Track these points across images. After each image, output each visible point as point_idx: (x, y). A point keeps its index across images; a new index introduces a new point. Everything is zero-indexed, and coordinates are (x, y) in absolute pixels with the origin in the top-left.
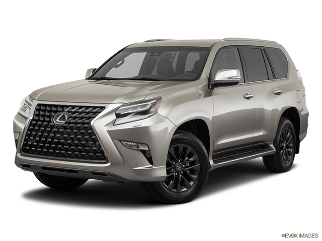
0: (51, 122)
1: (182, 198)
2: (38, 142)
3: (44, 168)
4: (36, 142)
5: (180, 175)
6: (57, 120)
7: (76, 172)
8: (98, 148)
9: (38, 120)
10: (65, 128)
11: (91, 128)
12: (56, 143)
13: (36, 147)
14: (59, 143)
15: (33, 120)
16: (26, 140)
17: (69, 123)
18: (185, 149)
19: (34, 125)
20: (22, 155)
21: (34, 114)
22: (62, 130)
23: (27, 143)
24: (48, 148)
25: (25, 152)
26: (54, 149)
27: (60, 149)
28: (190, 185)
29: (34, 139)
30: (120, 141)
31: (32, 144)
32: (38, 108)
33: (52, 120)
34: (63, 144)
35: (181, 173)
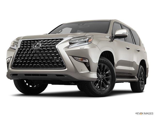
0: (32, 48)
1: (103, 94)
2: (23, 60)
3: (26, 75)
4: (21, 61)
5: (102, 81)
6: (35, 47)
7: (46, 75)
8: (60, 61)
9: (24, 48)
10: (40, 50)
11: (56, 49)
12: (34, 60)
13: (21, 63)
14: (36, 59)
15: (20, 48)
16: (15, 60)
17: (43, 48)
18: (104, 67)
19: (21, 51)
20: (12, 69)
21: (21, 45)
22: (38, 52)
23: (16, 62)
24: (29, 63)
25: (14, 67)
26: (33, 63)
27: (36, 63)
28: (107, 87)
29: (21, 59)
30: (72, 56)
31: (19, 62)
32: (23, 42)
33: (32, 47)
34: (38, 60)
35: (102, 80)
